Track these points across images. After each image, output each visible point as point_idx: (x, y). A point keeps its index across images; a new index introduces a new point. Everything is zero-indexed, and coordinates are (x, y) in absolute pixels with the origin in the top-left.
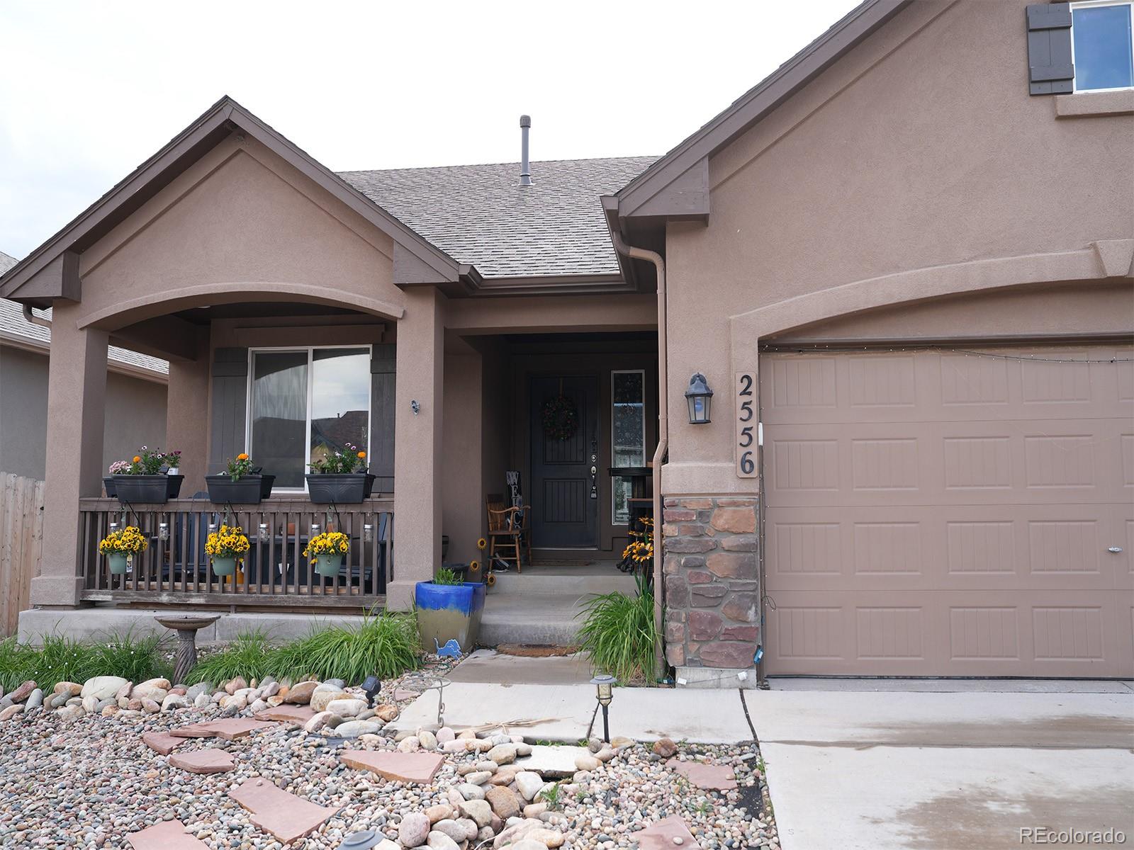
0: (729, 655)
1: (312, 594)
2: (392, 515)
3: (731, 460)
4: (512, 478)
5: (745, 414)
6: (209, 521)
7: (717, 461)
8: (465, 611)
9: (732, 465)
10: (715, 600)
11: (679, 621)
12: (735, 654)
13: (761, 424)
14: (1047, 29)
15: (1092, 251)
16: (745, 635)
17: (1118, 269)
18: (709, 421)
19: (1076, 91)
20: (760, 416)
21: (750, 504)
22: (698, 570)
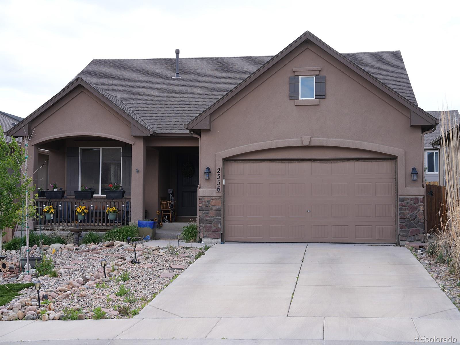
0: (214, 235)
1: (107, 225)
2: (130, 202)
3: (215, 188)
4: (170, 191)
5: (218, 177)
7: (212, 188)
8: (151, 228)
9: (215, 189)
10: (211, 222)
11: (202, 227)
12: (215, 235)
13: (224, 180)
14: (294, 83)
15: (301, 139)
16: (217, 230)
17: (306, 143)
18: (210, 179)
19: (300, 99)
20: (224, 177)
21: (219, 199)
22: (207, 215)
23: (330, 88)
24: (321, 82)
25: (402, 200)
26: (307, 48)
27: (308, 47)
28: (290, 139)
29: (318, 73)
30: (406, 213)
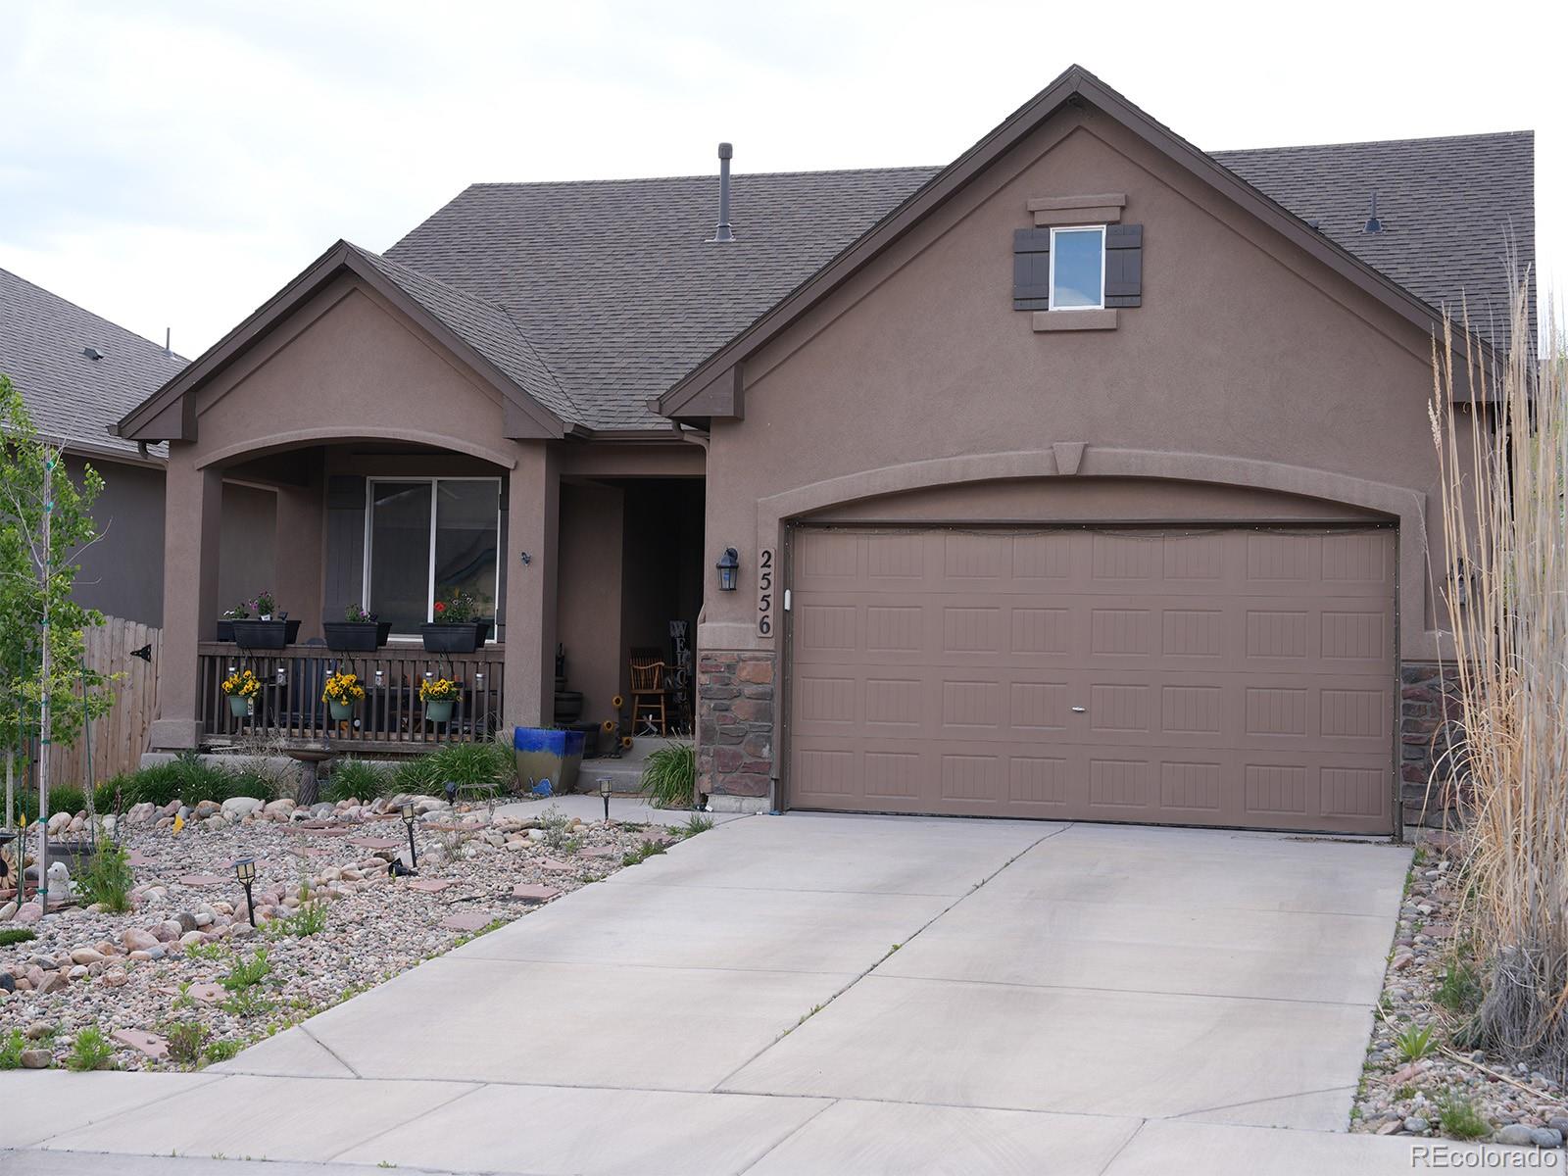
0: (746, 785)
3: (755, 622)
4: (678, 629)
5: (765, 583)
6: (326, 667)
7: (744, 623)
8: (558, 754)
9: (754, 626)
10: (739, 738)
11: (710, 755)
12: (752, 784)
13: (788, 593)
14: (1030, 252)
15: (1050, 451)
16: (759, 768)
17: (1068, 468)
18: (734, 589)
19: (1052, 308)
20: (787, 582)
21: (768, 659)
22: (724, 713)
23: (1158, 273)
24: (1127, 247)
25: (1415, 677)
26: (1079, 128)
27: (1083, 124)
28: (1012, 453)
29: (1115, 215)
30: (1426, 725)
